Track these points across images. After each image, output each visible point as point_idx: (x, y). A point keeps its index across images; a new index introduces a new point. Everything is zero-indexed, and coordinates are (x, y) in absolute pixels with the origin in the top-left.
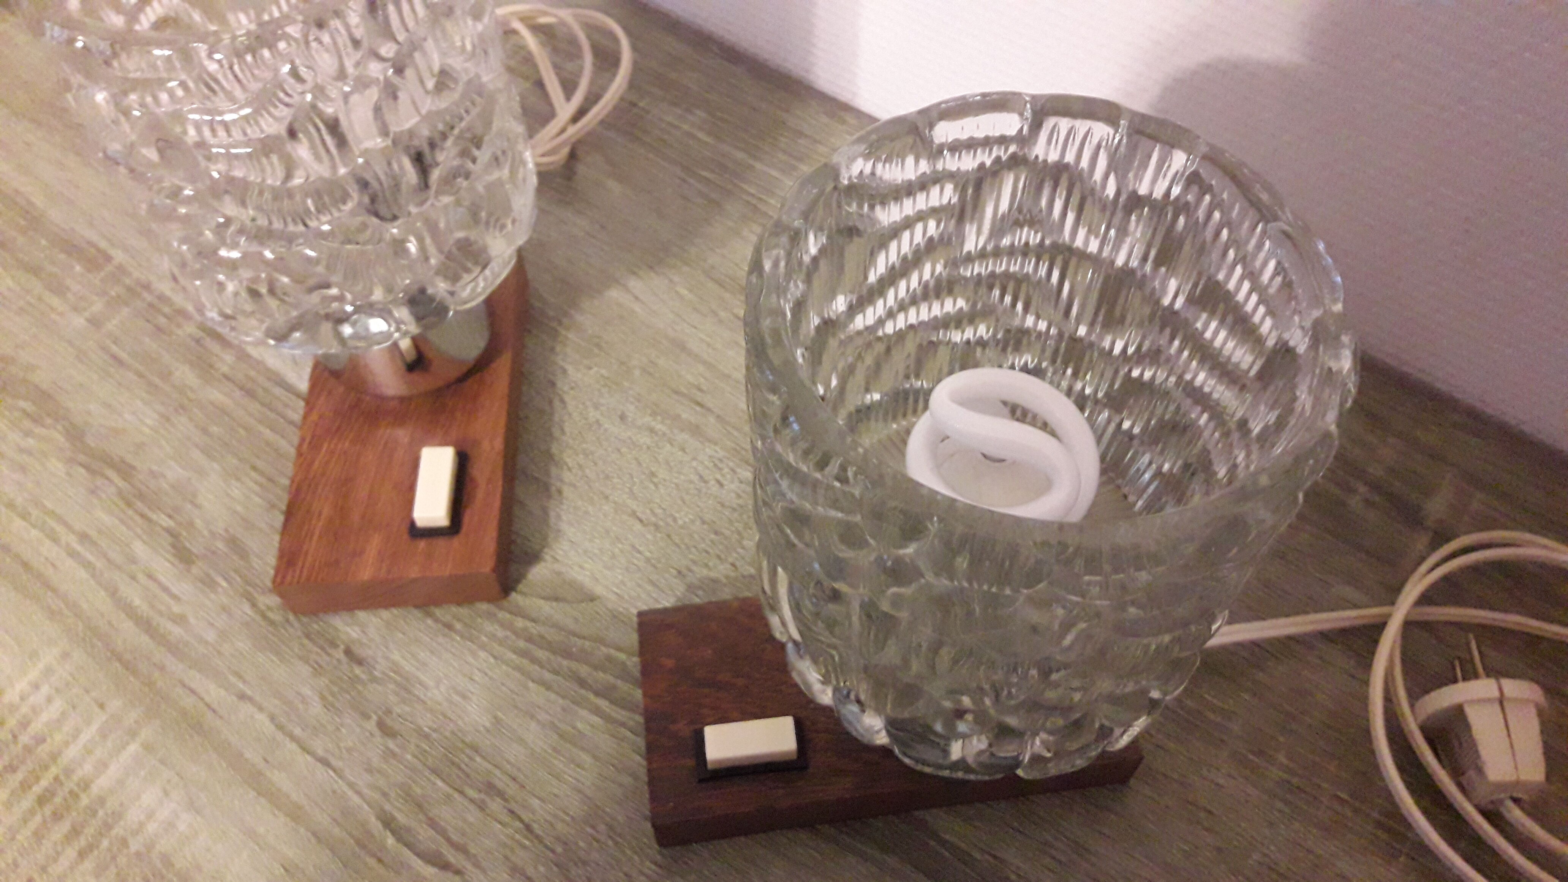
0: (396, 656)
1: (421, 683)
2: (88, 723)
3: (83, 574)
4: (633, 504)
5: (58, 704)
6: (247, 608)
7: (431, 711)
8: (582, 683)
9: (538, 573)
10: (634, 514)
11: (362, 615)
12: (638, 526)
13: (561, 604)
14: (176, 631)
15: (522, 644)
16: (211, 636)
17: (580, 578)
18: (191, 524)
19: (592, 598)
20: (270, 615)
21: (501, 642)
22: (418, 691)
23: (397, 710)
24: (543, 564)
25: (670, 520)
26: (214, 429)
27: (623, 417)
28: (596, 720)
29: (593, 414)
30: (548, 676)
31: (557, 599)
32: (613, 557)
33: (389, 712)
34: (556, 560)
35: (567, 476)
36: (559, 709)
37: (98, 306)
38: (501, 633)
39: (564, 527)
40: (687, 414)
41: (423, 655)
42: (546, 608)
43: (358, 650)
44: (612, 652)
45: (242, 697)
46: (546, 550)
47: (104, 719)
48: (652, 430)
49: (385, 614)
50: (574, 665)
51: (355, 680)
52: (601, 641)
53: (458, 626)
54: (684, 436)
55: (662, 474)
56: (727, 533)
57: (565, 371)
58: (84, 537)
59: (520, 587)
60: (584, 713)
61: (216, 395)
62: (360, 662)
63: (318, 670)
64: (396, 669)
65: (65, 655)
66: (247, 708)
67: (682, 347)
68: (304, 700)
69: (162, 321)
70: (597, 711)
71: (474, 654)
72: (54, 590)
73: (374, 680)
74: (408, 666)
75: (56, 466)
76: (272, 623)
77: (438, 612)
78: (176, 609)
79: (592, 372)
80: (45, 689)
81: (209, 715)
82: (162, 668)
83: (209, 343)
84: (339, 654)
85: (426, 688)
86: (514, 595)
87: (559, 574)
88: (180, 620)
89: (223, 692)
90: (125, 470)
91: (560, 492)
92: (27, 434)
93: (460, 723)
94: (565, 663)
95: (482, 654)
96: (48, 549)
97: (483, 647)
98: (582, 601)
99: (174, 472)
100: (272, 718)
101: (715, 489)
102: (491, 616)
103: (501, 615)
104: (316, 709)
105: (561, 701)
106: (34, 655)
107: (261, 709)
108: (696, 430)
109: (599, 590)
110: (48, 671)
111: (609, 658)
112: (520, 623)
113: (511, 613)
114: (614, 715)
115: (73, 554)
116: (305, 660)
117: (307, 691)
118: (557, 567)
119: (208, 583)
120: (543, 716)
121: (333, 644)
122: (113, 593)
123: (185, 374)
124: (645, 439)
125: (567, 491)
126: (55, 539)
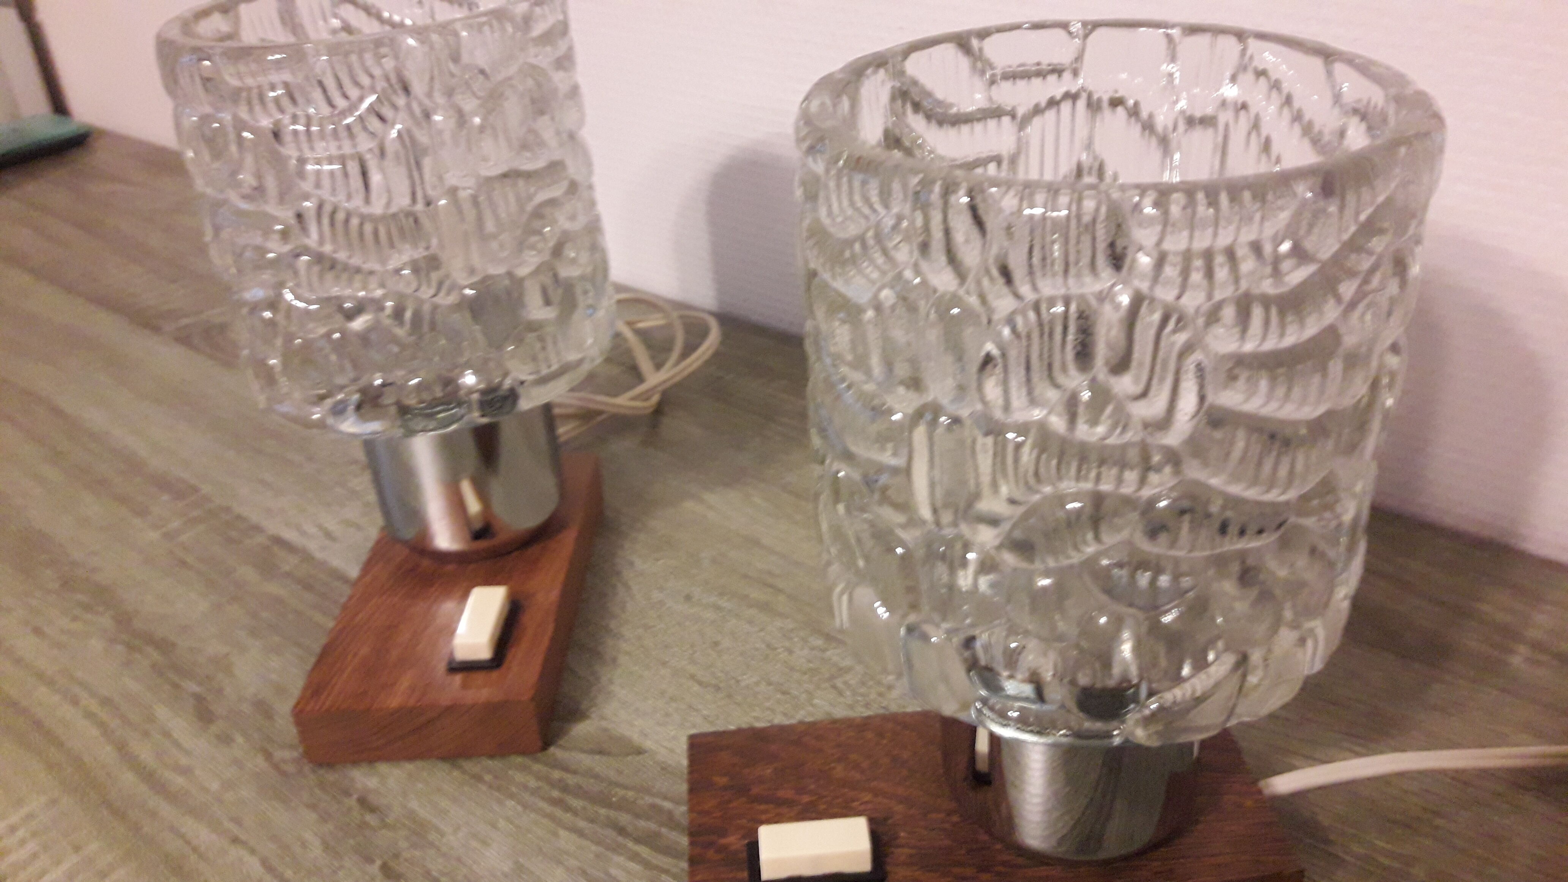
0: (414, 804)
1: (438, 830)
2: (58, 863)
3: (95, 732)
4: (692, 669)
5: (32, 846)
6: (260, 762)
7: (444, 855)
8: (621, 831)
9: (581, 729)
10: (692, 677)
11: (383, 767)
12: (696, 688)
13: (605, 759)
14: (180, 781)
15: (556, 794)
16: (215, 786)
17: (627, 733)
18: (220, 691)
19: (639, 751)
20: (285, 767)
21: (534, 792)
22: (433, 836)
23: (406, 855)
24: (588, 722)
25: (732, 682)
26: (265, 614)
27: (688, 598)
28: (633, 866)
29: (656, 596)
30: (582, 824)
31: (601, 752)
32: (667, 715)
33: (396, 856)
34: (602, 718)
35: (624, 646)
36: (591, 856)
37: (175, 524)
38: (533, 783)
39: (615, 688)
40: (756, 594)
41: (444, 803)
42: (586, 761)
43: (373, 799)
44: (658, 801)
45: (235, 840)
46: (593, 709)
47: (75, 861)
48: (718, 608)
49: (409, 766)
50: (613, 814)
51: (363, 825)
52: (648, 791)
53: (488, 778)
54: (752, 612)
55: (726, 643)
56: (795, 692)
57: (632, 564)
58: (106, 702)
59: (561, 742)
60: (620, 859)
61: (274, 588)
62: (373, 810)
63: (325, 817)
64: (412, 815)
65: (54, 802)
66: (235, 853)
67: (757, 543)
68: (304, 845)
69: (234, 534)
70: (635, 857)
71: (500, 802)
72: (60, 745)
73: (385, 826)
74: (424, 813)
75: (96, 644)
76: (283, 774)
77: (468, 765)
78: (184, 761)
79: (660, 562)
80: (21, 833)
81: (193, 858)
82: (153, 814)
83: (276, 549)
84: (352, 802)
85: (442, 834)
86: (552, 750)
87: (606, 730)
88: (185, 771)
89: (214, 836)
90: (164, 646)
91: (614, 660)
92: (75, 619)
93: (475, 867)
94: (603, 811)
95: (511, 803)
96: (67, 711)
97: (512, 796)
98: (628, 755)
99: (215, 648)
100: (265, 863)
101: (784, 655)
102: (524, 768)
103: (537, 767)
104: (316, 850)
105: (594, 848)
106: (20, 802)
107: (253, 851)
108: (765, 607)
109: (648, 744)
110: (30, 816)
111: (653, 806)
112: (556, 774)
113: (546, 764)
114: (655, 862)
115: (89, 715)
116: (313, 807)
117: (308, 836)
118: (604, 724)
119: (225, 739)
120: (573, 863)
121: (347, 793)
122: (121, 748)
123: (248, 573)
124: (709, 615)
125: (623, 659)
126: (75, 702)
